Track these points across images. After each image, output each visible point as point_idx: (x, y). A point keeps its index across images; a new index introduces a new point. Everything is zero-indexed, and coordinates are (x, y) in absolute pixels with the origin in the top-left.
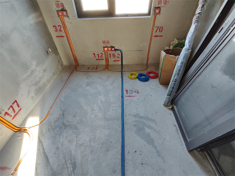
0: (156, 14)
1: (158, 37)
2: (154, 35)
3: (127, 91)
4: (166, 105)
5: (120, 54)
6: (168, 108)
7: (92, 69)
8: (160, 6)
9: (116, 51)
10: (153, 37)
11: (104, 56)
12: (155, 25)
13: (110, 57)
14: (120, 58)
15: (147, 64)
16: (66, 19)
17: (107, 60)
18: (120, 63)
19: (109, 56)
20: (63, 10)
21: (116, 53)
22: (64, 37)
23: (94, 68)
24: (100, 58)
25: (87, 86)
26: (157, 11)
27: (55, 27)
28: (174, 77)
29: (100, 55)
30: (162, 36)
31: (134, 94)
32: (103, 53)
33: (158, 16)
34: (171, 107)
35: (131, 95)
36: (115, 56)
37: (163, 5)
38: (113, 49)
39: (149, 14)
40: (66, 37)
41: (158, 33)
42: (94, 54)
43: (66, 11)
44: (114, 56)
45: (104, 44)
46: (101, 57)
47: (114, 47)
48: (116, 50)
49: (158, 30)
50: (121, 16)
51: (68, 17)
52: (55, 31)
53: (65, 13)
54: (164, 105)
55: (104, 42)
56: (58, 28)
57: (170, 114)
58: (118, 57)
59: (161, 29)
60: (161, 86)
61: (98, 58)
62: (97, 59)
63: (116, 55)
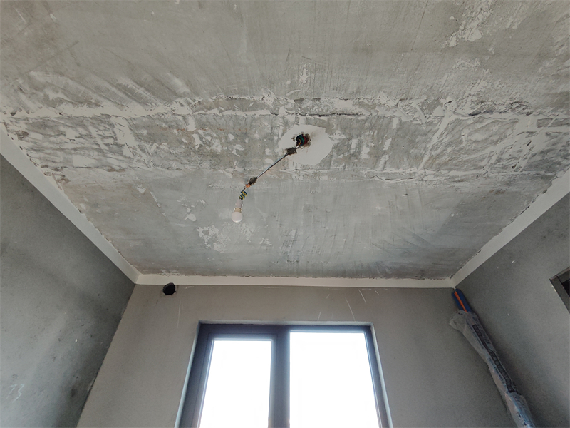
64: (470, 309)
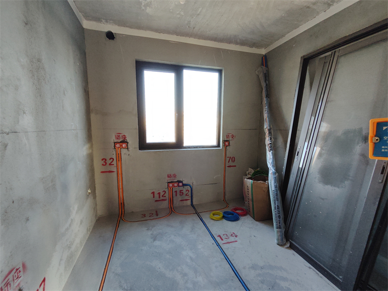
0: (225, 146)
1: (232, 167)
2: (227, 166)
3: (219, 236)
4: (281, 244)
5: (190, 190)
6: (285, 247)
7: (150, 216)
8: (228, 139)
9: (185, 187)
10: (227, 168)
11: (167, 195)
12: (227, 156)
13: (176, 195)
14: (190, 195)
15: (224, 200)
16: (124, 151)
17: (171, 201)
18: (189, 202)
19: (174, 194)
20: (124, 141)
21: (184, 189)
22: (113, 172)
23: (153, 214)
24: (161, 198)
25: (154, 240)
26: (227, 143)
27: (104, 160)
28: (275, 203)
29: (162, 194)
30: (235, 166)
31: (232, 239)
32: (166, 190)
33: (228, 147)
34: (288, 245)
35: (229, 241)
36: (183, 193)
37: (231, 139)
38: (181, 184)
39: (218, 146)
40: (116, 173)
41: (231, 164)
42: (153, 193)
43: (128, 143)
44: (181, 194)
45: (169, 178)
46: (162, 196)
47: (181, 182)
48: (184, 185)
49: (231, 160)
50: (189, 147)
51: (128, 148)
52: (103, 165)
53: (124, 145)
54: (278, 244)
55: (169, 176)
56: (109, 162)
57: (294, 254)
58: (186, 195)
59: (233, 159)
60: (257, 223)
61: (158, 199)
62: (156, 201)
63: (184, 191)
64: (267, 66)
